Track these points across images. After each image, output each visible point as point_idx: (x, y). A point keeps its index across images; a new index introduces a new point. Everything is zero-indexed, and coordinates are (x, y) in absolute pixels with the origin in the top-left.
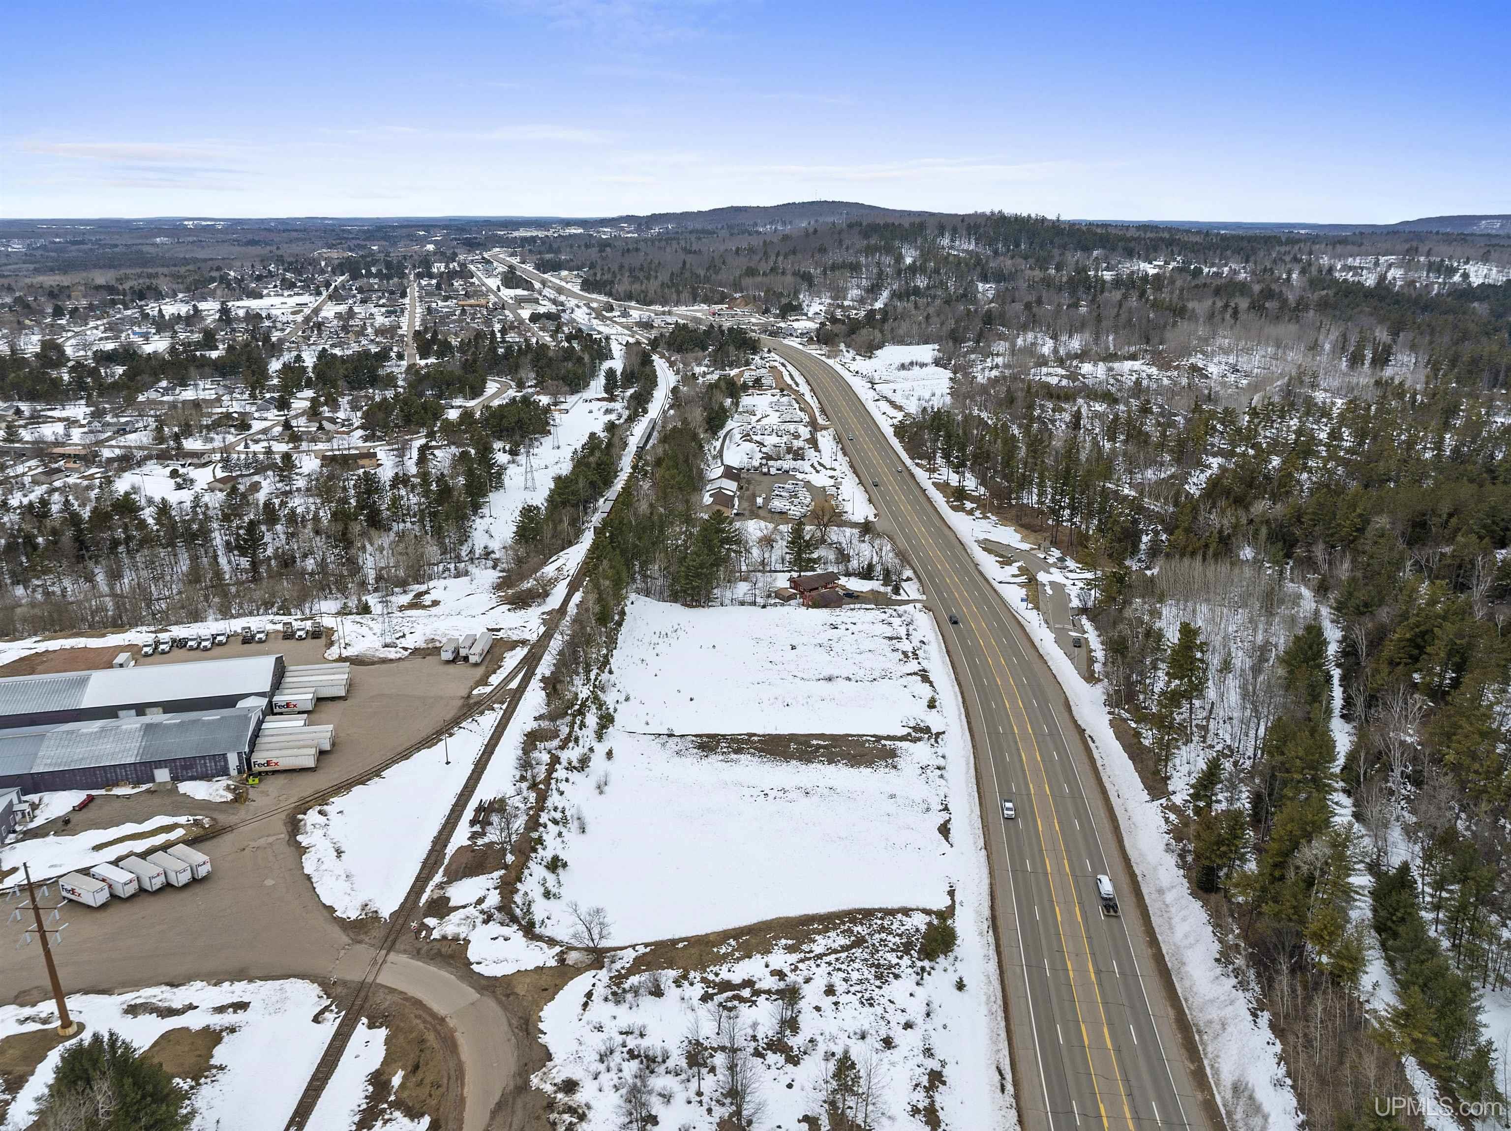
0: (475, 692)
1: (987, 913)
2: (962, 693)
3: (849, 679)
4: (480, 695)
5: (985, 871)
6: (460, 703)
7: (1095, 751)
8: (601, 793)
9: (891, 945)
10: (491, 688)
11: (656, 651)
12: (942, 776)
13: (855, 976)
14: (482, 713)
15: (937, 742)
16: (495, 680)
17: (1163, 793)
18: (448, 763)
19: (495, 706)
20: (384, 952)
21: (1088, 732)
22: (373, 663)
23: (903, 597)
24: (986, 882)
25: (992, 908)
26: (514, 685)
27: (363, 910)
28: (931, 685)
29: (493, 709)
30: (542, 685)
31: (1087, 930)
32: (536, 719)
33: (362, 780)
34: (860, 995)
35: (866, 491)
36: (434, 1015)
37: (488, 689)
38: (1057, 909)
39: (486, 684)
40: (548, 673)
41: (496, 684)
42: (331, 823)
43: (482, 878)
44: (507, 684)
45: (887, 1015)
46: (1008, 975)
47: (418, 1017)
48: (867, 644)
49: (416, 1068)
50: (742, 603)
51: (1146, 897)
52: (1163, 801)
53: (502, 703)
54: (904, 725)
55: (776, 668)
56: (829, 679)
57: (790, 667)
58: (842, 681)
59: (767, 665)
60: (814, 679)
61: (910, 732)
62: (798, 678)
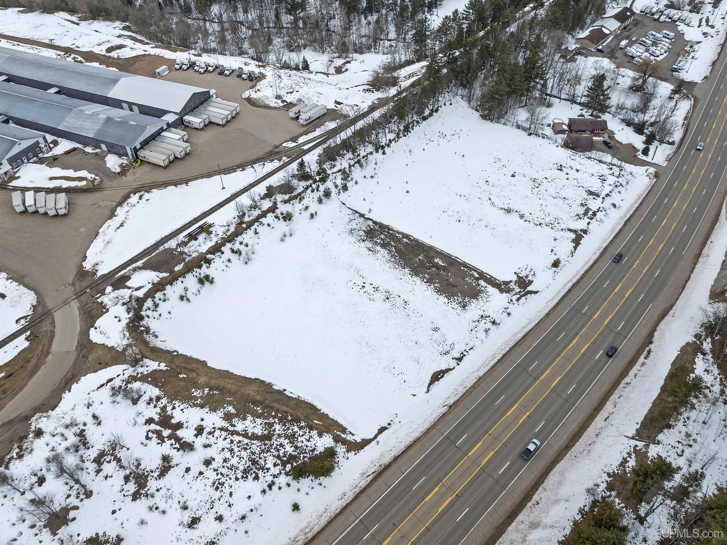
0: (285, 144)
1: (387, 460)
2: (595, 262)
3: (522, 217)
4: (285, 147)
5: (426, 425)
6: (270, 149)
7: (637, 366)
8: (282, 240)
9: (281, 452)
10: (294, 145)
11: (426, 147)
12: (487, 331)
13: (234, 461)
14: (272, 161)
15: (518, 300)
16: (303, 139)
17: (649, 437)
18: (224, 188)
20: (74, 297)
21: (652, 346)
22: (260, 107)
23: (648, 159)
24: (417, 434)
25: (396, 459)
26: (306, 147)
27: (94, 266)
28: (575, 248)
29: (280, 160)
30: (322, 152)
31: (434, 523)
32: (292, 176)
33: (176, 184)
34: (220, 476)
35: (719, 54)
36: (49, 347)
37: (292, 145)
38: (437, 489)
39: (294, 141)
40: (333, 145)
41: (300, 142)
42: (137, 205)
43: (157, 273)
44: (303, 146)
45: (217, 502)
46: (341, 519)
47: (44, 346)
48: (568, 193)
49: (10, 375)
50: (518, 127)
51: (513, 524)
52: (641, 444)
53: (288, 158)
54: (515, 273)
55: (486, 187)
56: (509, 211)
57: (495, 191)
58: (515, 216)
59: (482, 183)
60: (499, 207)
61: (511, 281)
62: (489, 202)
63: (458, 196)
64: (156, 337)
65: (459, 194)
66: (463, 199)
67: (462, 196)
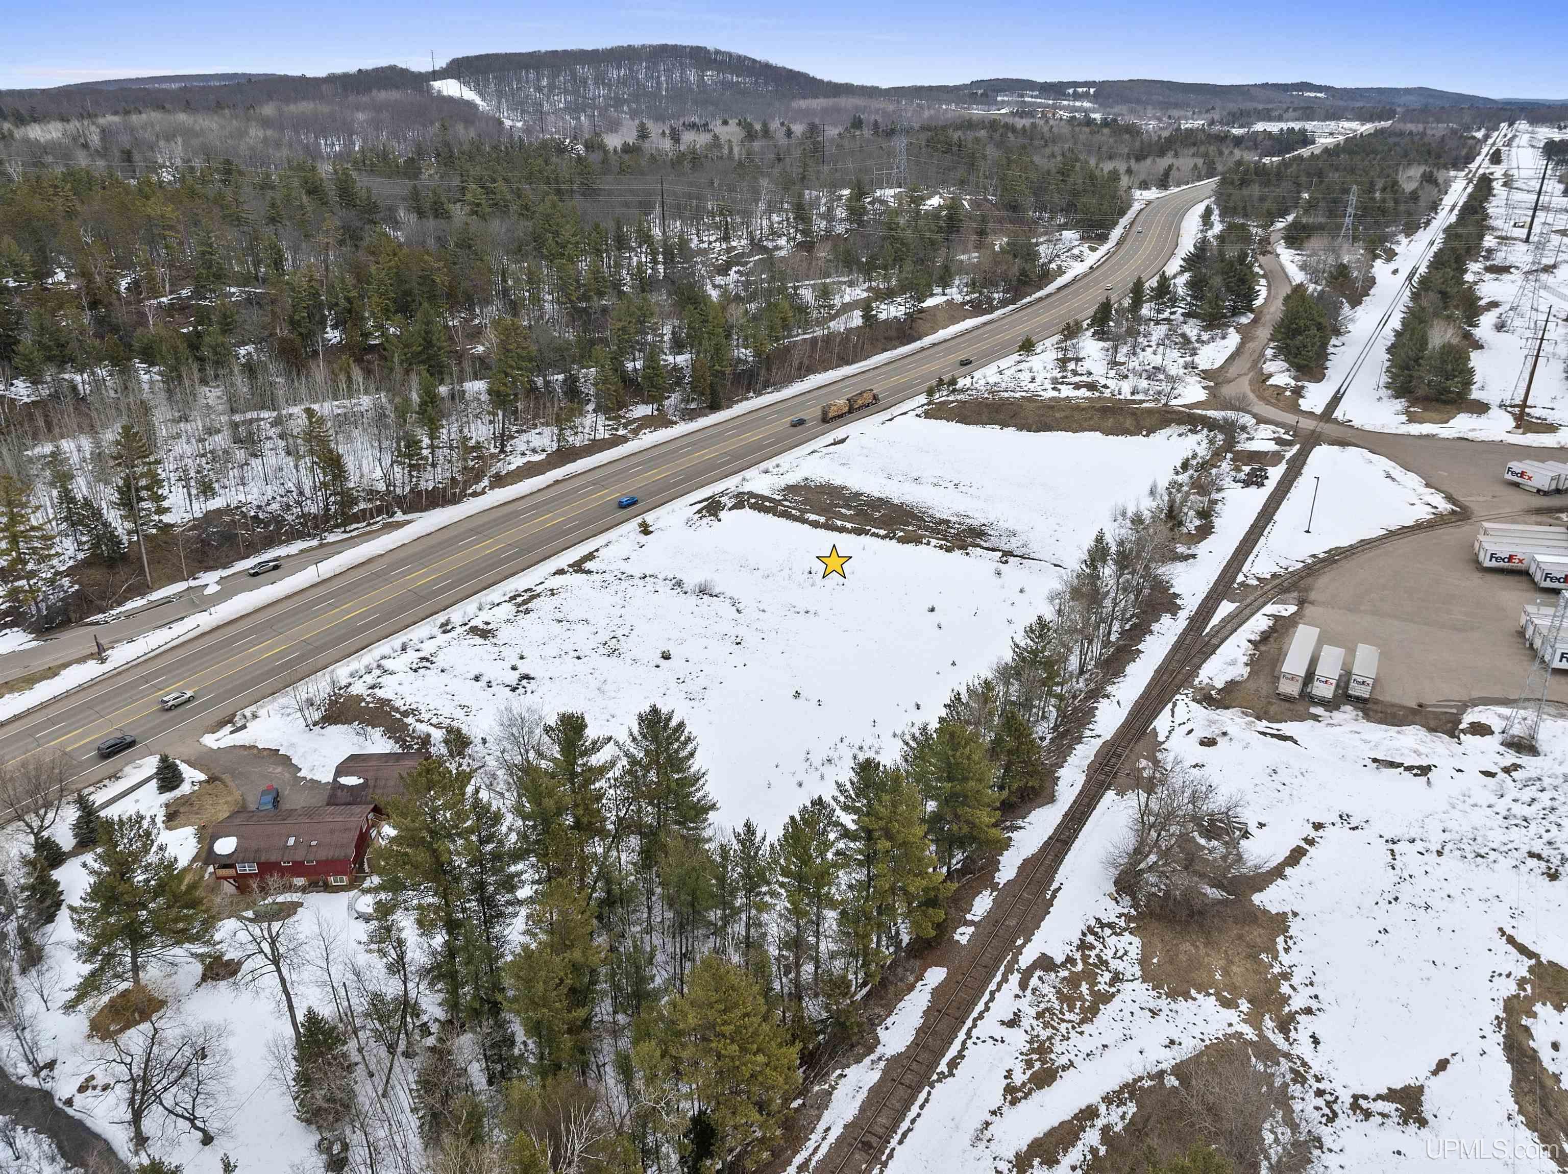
0: (1292, 609)
4: (1283, 602)
6: (1313, 596)
10: (1264, 610)
14: (1274, 576)
16: (1259, 623)
19: (1255, 582)
26: (1226, 608)
28: (596, 552)
29: (1258, 579)
30: (1178, 602)
32: (1194, 556)
37: (1270, 609)
39: (1277, 618)
40: (1166, 619)
41: (1258, 615)
44: (1238, 612)
48: (541, 633)
53: (1242, 584)
54: (719, 520)
55: (742, 631)
56: (703, 591)
57: (726, 627)
58: (691, 582)
59: (751, 638)
60: (722, 598)
61: (730, 509)
62: (741, 607)
63: (812, 612)
64: (1180, 435)
65: (811, 615)
66: (801, 608)
67: (802, 612)
